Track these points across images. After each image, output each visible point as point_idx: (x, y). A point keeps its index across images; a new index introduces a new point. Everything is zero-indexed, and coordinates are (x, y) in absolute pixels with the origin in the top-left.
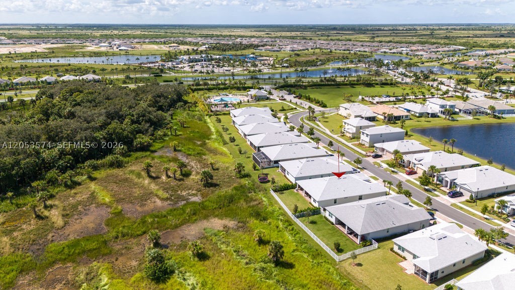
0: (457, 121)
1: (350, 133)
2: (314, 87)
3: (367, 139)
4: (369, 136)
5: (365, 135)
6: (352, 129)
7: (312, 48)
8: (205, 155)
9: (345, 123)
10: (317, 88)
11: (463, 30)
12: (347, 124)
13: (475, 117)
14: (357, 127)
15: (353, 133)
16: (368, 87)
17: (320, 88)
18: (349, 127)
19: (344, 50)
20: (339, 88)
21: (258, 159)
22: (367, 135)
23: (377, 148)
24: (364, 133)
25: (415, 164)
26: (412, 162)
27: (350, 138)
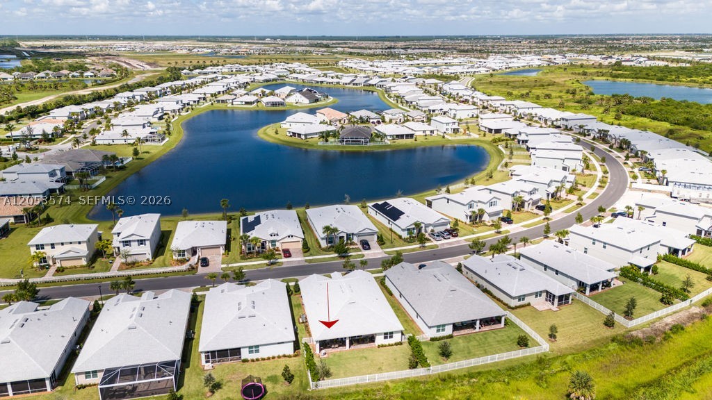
1: (79, 258)
3: (146, 249)
4: (148, 243)
5: (134, 244)
6: (79, 250)
9: (41, 246)
14: (86, 242)
15: (85, 255)
18: (60, 249)
21: (137, 382)
22: (141, 242)
23: (184, 251)
24: (130, 241)
25: (273, 242)
26: (269, 242)
27: (82, 267)
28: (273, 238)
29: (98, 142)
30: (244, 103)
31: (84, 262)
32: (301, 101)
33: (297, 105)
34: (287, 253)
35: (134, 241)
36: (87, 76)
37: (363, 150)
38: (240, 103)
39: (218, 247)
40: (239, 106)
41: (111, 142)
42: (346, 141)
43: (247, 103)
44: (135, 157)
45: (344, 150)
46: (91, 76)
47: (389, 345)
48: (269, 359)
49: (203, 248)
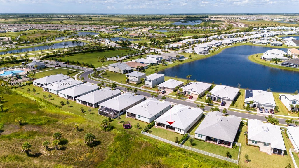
0: (168, 65)
1: (135, 82)
2: (68, 55)
3: (151, 83)
4: (152, 82)
5: (148, 81)
6: (136, 79)
7: (30, 29)
8: (57, 121)
9: (128, 76)
10: (71, 56)
11: (104, 17)
12: (130, 77)
13: (173, 62)
14: (138, 77)
15: (137, 81)
16: (101, 52)
17: (73, 55)
18: (132, 78)
19: (54, 30)
20: (85, 54)
21: (109, 113)
22: (150, 81)
23: (160, 87)
24: (147, 80)
25: (189, 92)
26: (188, 92)
27: (135, 84)
28: (189, 91)
29: (185, 52)
30: (261, 43)
31: (136, 83)
32: (292, 45)
33: (288, 46)
34: (191, 98)
35: (148, 80)
36: (215, 29)
37: (294, 70)
38: (259, 43)
39: (171, 89)
40: (259, 44)
41: (189, 52)
42: (285, 64)
43: (263, 43)
44: (189, 58)
45: (283, 69)
46: (216, 29)
47: (179, 133)
48: (142, 121)
49: (167, 88)
